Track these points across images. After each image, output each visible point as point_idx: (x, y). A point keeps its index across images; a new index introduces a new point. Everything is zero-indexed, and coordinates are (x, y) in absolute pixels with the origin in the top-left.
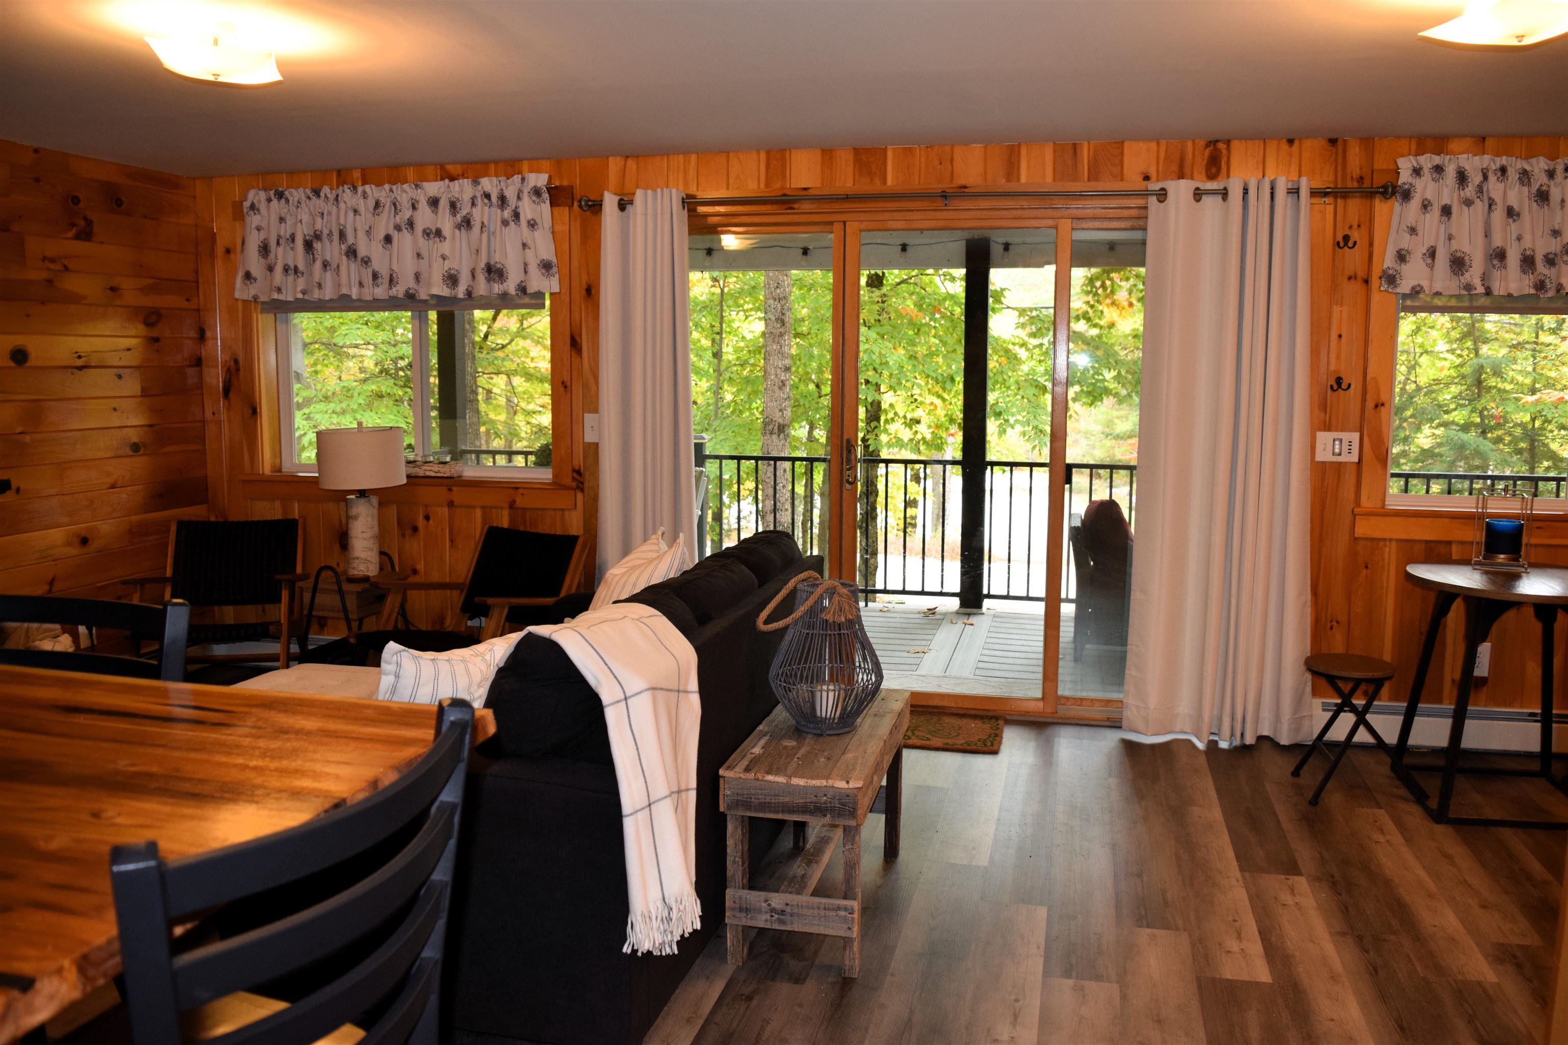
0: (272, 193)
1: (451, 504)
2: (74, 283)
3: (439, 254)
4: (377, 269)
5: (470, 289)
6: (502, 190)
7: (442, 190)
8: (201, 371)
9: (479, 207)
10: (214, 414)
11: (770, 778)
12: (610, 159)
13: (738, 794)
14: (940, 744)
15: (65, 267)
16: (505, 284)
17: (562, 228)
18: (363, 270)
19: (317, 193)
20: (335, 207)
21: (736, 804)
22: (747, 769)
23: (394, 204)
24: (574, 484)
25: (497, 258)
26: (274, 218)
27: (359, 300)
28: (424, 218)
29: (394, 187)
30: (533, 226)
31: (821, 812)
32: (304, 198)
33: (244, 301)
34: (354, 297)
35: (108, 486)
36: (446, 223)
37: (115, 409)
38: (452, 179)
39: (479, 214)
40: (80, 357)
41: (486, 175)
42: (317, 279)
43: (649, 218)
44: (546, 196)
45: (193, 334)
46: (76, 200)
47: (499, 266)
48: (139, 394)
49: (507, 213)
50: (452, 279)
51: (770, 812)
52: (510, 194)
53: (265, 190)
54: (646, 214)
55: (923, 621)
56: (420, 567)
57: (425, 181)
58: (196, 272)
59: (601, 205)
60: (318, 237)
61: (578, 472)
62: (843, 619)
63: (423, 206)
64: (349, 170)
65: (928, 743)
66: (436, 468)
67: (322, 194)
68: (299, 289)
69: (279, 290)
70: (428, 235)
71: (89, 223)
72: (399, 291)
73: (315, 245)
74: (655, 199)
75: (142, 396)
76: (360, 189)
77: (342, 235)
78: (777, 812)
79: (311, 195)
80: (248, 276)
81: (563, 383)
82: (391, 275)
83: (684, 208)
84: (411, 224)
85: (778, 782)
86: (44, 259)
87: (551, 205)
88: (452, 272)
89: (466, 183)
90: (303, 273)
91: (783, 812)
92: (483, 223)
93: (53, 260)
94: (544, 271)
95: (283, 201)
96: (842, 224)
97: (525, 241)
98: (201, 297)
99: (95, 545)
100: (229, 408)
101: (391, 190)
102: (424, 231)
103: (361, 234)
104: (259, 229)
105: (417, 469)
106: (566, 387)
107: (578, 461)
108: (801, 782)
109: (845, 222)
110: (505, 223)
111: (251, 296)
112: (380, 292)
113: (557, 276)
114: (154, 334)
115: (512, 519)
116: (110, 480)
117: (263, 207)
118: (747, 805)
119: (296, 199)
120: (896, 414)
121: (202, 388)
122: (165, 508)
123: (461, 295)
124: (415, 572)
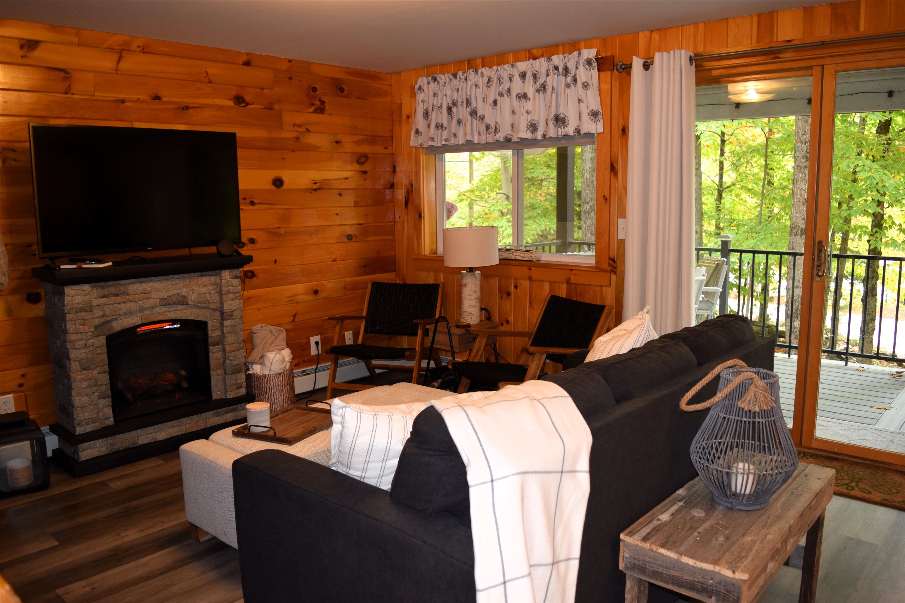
0: (430, 78)
1: (530, 279)
2: (312, 139)
3: (525, 110)
4: (488, 123)
5: (545, 133)
6: (566, 63)
7: (529, 67)
8: (393, 191)
9: (551, 77)
10: (400, 217)
11: (662, 551)
12: (640, 33)
13: (635, 558)
14: (878, 499)
15: (307, 129)
16: (566, 128)
17: (606, 86)
18: (481, 124)
19: (455, 76)
20: (465, 84)
21: (634, 567)
22: (645, 539)
23: (499, 79)
24: (610, 268)
25: (562, 111)
26: (431, 94)
27: (478, 144)
28: (517, 87)
29: (499, 68)
30: (586, 86)
31: (707, 593)
32: (448, 80)
33: (415, 147)
34: (476, 141)
35: (332, 260)
36: (530, 88)
37: (337, 214)
38: (535, 58)
39: (552, 81)
40: (315, 183)
41: (557, 53)
42: (453, 130)
43: (665, 73)
44: (595, 64)
45: (390, 169)
46: (314, 89)
47: (562, 116)
48: (353, 205)
49: (569, 79)
50: (533, 127)
51: (661, 580)
52: (571, 65)
53: (427, 77)
54: (662, 71)
55: (890, 382)
56: (511, 319)
57: (519, 61)
58: (392, 131)
59: (631, 67)
60: (454, 104)
61: (613, 260)
62: (757, 409)
63: (517, 78)
64: (475, 59)
65: (868, 496)
66: (522, 254)
67: (458, 77)
68: (444, 138)
69: (433, 139)
70: (519, 98)
71: (323, 103)
72: (501, 136)
73: (453, 109)
74: (669, 59)
75: (355, 206)
76: (480, 71)
77: (468, 102)
78: (668, 583)
79: (451, 78)
80: (417, 132)
81: (604, 197)
82: (496, 126)
83: (692, 65)
84: (509, 91)
85: (669, 557)
86: (294, 125)
87: (599, 71)
88: (533, 122)
89: (543, 60)
90: (446, 128)
91: (673, 583)
92: (553, 87)
93: (299, 126)
94: (592, 118)
95: (436, 82)
96: (821, 67)
97: (580, 97)
98: (394, 146)
99: (321, 295)
100: (407, 214)
101: (497, 70)
102: (517, 95)
103: (480, 100)
104: (423, 102)
105: (511, 255)
106: (606, 200)
107: (614, 253)
108: (690, 562)
109: (823, 66)
110: (568, 86)
111: (419, 144)
112: (490, 139)
113: (602, 120)
114: (363, 169)
115: (568, 291)
116: (334, 257)
117: (425, 88)
118: (642, 569)
119: (444, 81)
120: (893, 223)
121: (394, 202)
122: (368, 274)
123: (539, 138)
124: (508, 322)
